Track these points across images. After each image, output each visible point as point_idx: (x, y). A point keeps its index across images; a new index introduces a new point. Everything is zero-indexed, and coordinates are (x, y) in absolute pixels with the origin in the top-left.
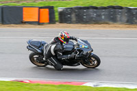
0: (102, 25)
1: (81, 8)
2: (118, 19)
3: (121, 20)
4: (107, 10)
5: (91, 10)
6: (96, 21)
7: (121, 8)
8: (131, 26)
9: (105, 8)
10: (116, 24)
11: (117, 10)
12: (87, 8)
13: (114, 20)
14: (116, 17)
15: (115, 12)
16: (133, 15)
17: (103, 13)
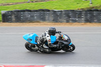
0: (35, 23)
1: (18, 11)
2: (47, 19)
3: (48, 20)
4: (38, 12)
5: (26, 12)
6: (31, 21)
7: (49, 11)
8: (56, 23)
9: (36, 11)
10: (45, 23)
11: (46, 12)
12: (24, 11)
13: (44, 19)
14: (45, 18)
15: (44, 14)
16: (57, 15)
17: (36, 14)
